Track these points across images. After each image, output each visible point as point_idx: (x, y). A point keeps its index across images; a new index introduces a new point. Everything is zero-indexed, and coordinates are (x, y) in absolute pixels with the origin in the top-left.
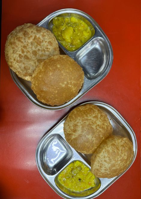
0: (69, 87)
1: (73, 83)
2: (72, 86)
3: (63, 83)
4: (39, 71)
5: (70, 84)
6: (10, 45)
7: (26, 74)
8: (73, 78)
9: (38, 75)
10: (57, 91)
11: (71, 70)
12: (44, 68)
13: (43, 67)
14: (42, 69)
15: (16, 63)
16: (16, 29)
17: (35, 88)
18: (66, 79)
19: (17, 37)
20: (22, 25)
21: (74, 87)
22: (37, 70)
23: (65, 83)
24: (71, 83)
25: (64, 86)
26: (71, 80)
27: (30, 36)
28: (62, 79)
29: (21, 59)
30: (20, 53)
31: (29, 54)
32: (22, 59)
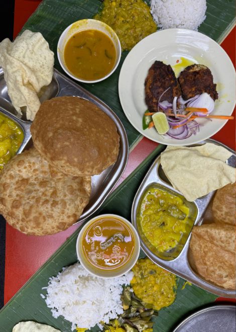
0: (79, 111)
1: (71, 107)
2: (78, 108)
3: (77, 121)
4: (68, 164)
5: (74, 111)
6: (41, 226)
7: (81, 190)
8: (63, 108)
9: (75, 164)
10: (93, 129)
11: (51, 113)
12: (61, 158)
13: (61, 160)
14: (65, 160)
15: (68, 209)
16: (13, 224)
17: (99, 166)
18: (68, 118)
19: (25, 218)
20: (4, 218)
21: (78, 105)
22: (69, 169)
23: (74, 118)
24: (72, 110)
25: (80, 120)
26: (68, 110)
27: (18, 198)
28: (70, 124)
29: (60, 202)
30: (49, 206)
31: (47, 193)
32: (58, 201)
